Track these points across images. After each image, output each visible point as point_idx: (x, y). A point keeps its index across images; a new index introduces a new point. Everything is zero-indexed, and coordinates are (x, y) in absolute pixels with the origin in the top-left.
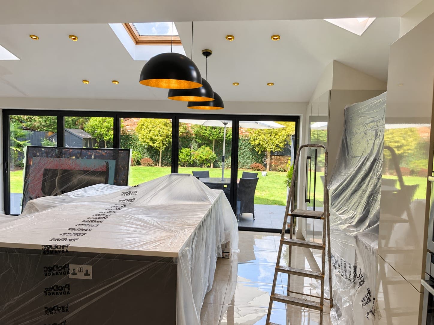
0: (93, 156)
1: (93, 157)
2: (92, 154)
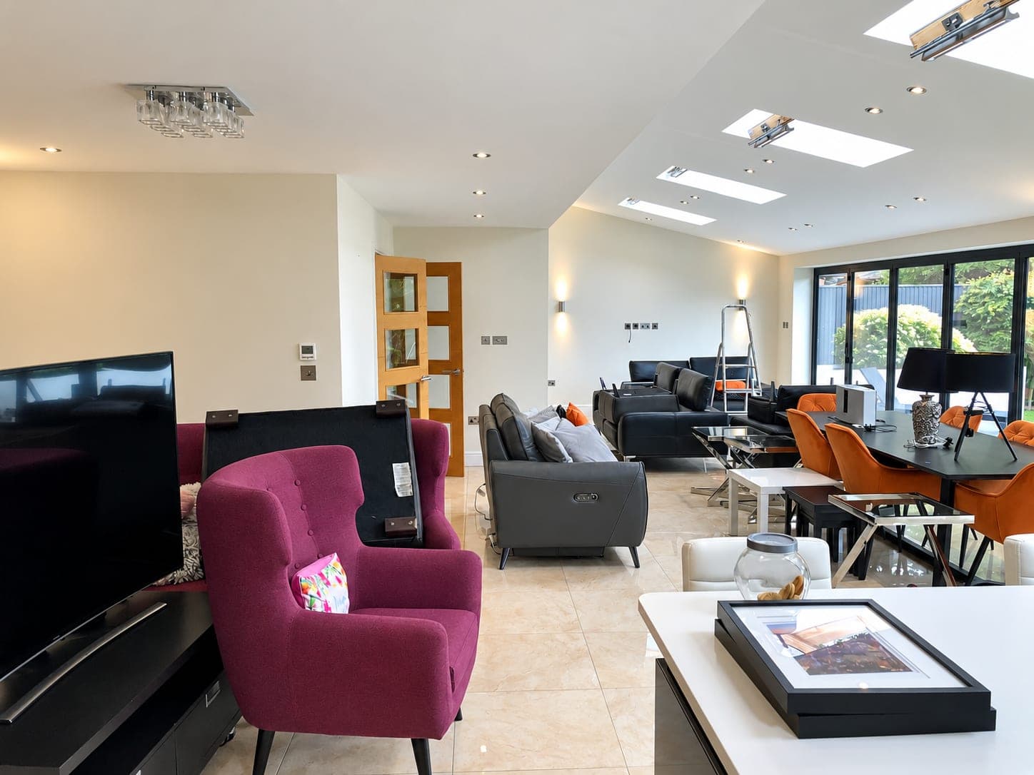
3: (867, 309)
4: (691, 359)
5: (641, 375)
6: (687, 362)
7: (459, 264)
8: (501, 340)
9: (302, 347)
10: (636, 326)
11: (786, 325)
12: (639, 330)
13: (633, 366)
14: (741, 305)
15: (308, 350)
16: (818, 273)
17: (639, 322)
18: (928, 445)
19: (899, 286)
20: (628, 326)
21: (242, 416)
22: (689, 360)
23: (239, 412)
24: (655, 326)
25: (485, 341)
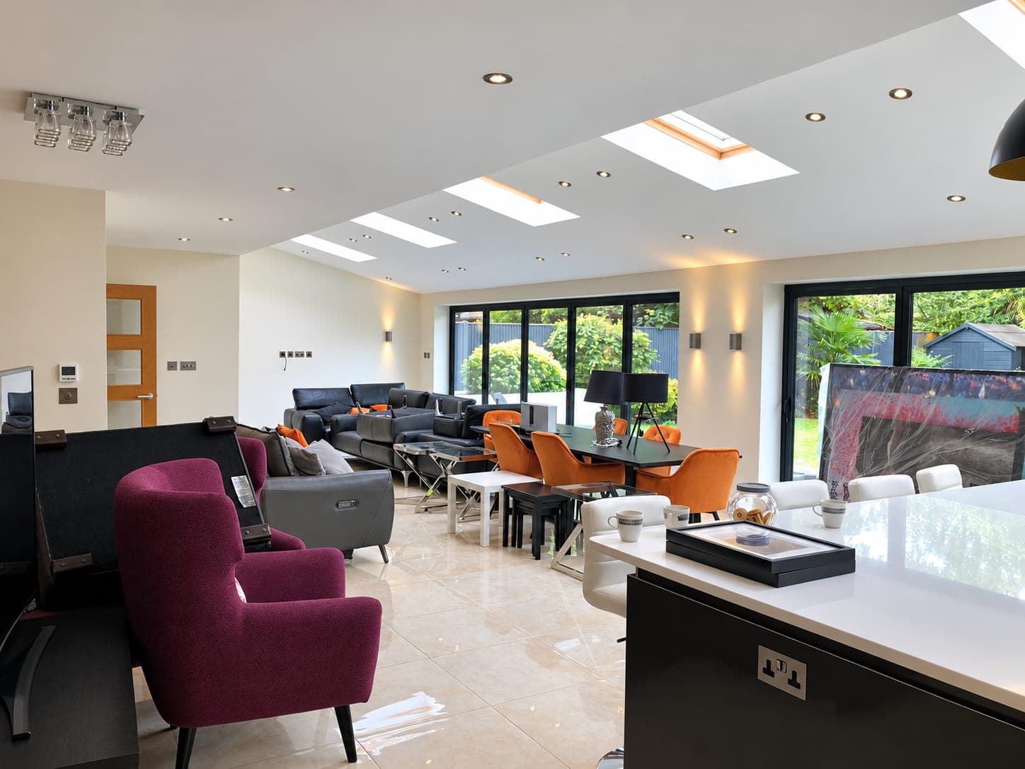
0: (983, 389)
1: (982, 393)
2: (981, 387)
3: (500, 342)
4: (352, 386)
5: (305, 402)
6: (348, 389)
7: (154, 288)
8: (189, 366)
9: (63, 368)
10: (290, 355)
11: (427, 355)
12: (294, 358)
13: (296, 392)
14: (388, 336)
15: (69, 371)
16: (454, 311)
17: (294, 351)
18: (607, 445)
19: (530, 324)
20: (283, 355)
21: (68, 435)
22: (349, 388)
23: (66, 432)
24: (309, 355)
25: (172, 366)
